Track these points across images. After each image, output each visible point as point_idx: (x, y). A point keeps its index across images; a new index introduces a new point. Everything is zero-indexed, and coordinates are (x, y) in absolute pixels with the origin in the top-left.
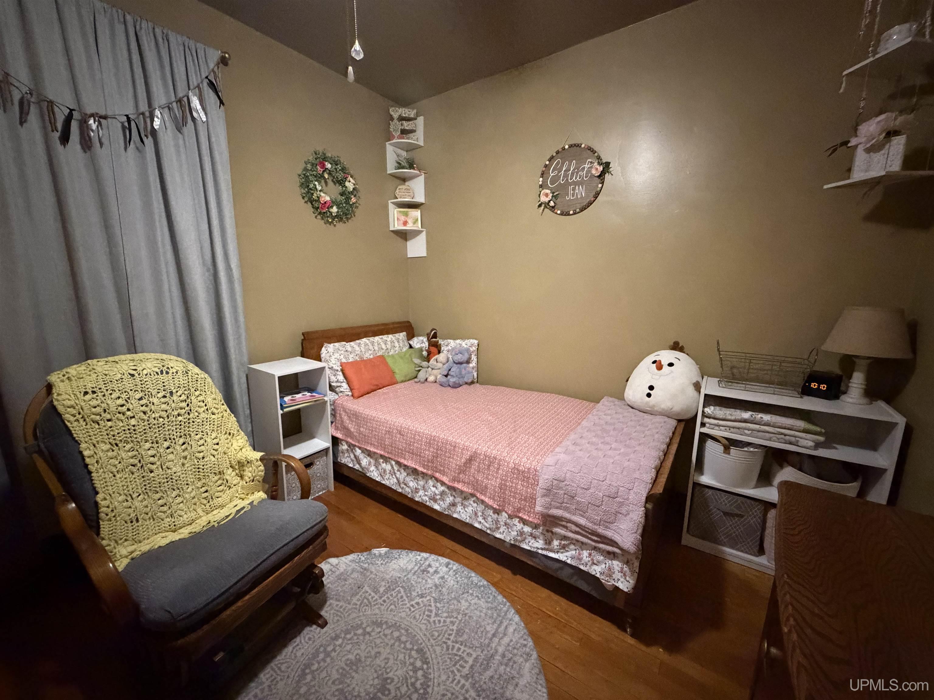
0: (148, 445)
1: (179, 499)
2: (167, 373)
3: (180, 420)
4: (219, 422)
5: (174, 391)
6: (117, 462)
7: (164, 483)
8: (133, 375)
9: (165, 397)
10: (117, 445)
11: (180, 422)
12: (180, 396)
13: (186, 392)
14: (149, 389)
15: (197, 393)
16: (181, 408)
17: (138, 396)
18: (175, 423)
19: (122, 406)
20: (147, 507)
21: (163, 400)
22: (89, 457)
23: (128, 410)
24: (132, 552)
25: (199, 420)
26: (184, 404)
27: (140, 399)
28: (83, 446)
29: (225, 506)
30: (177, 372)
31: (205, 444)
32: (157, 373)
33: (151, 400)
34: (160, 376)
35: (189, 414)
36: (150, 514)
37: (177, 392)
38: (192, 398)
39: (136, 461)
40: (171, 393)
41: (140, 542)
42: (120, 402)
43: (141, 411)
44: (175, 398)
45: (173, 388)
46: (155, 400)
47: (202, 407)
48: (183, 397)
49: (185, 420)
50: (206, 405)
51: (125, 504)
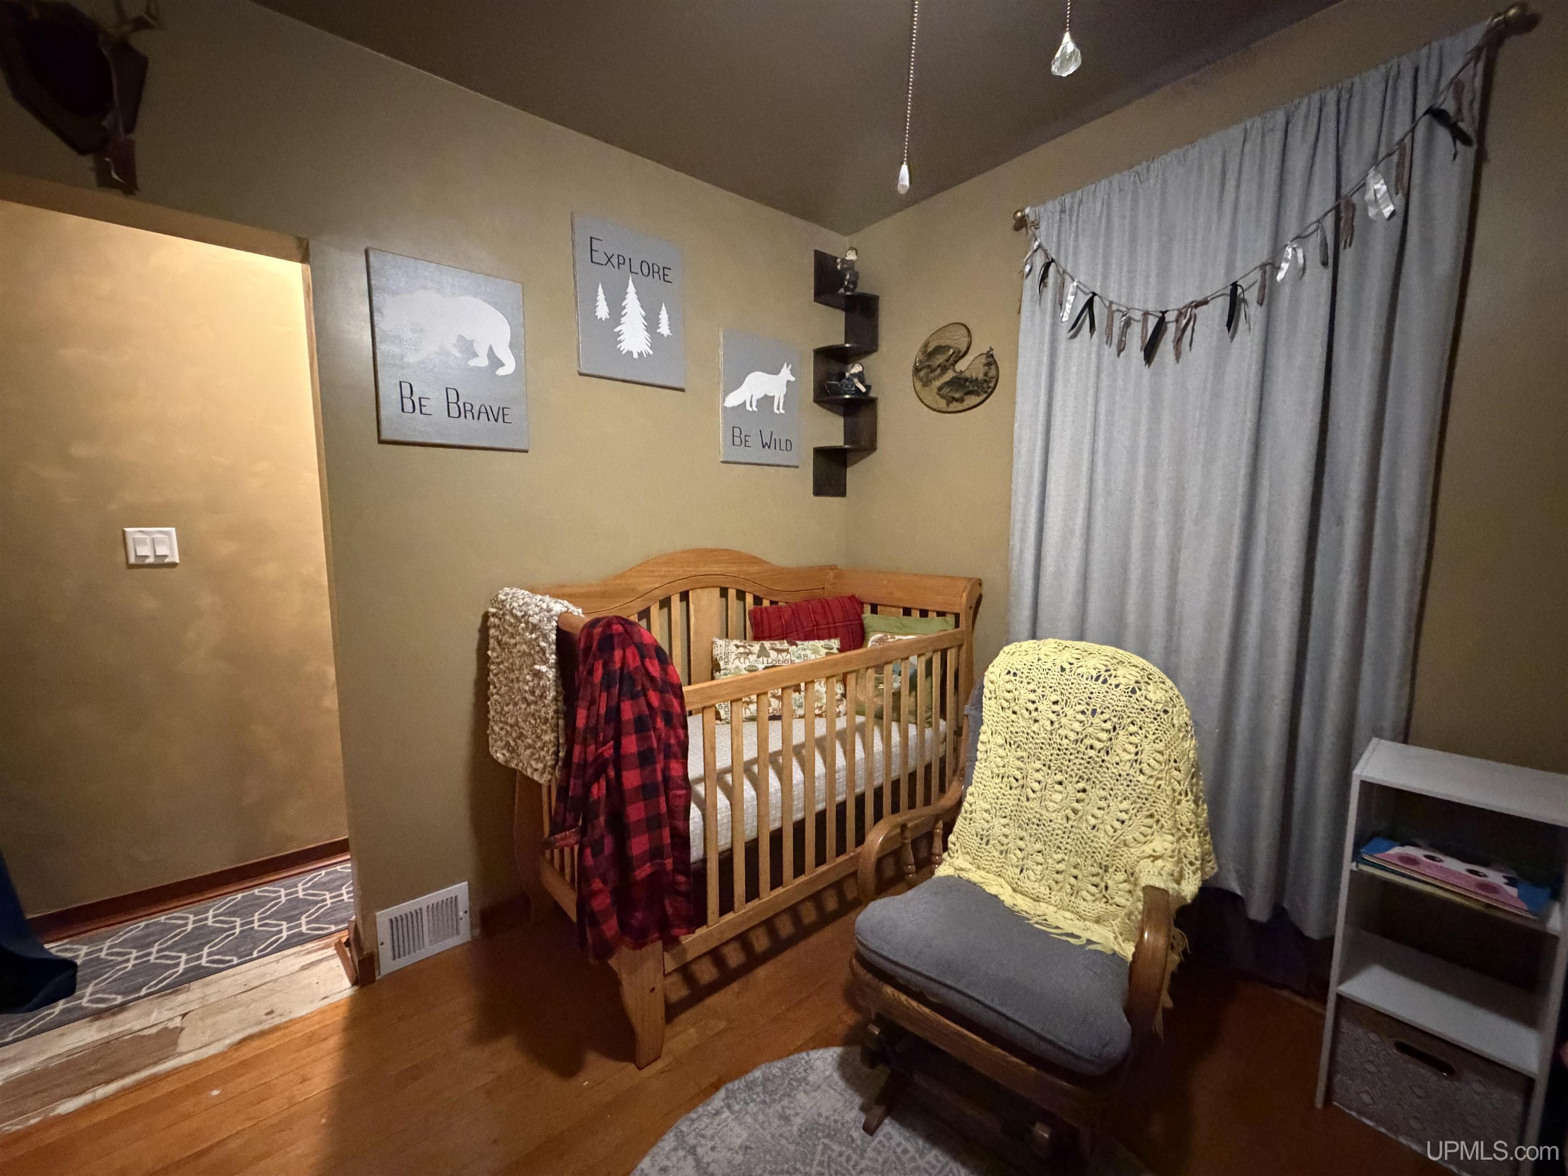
0: (1038, 765)
1: (1040, 858)
2: (1105, 681)
3: (1090, 755)
4: (1145, 792)
5: (1099, 711)
6: (1001, 764)
7: (1033, 823)
8: (1063, 669)
9: (1083, 712)
10: (1010, 744)
11: (1090, 758)
12: (1105, 721)
13: (1115, 720)
14: (1070, 696)
15: (1133, 729)
16: (1099, 740)
17: (1054, 698)
18: (1080, 755)
19: (1033, 702)
20: (1006, 836)
21: (1080, 717)
22: (982, 742)
23: (1036, 709)
24: (962, 869)
25: (1115, 771)
26: (1104, 736)
27: (1055, 703)
28: (984, 728)
29: (1084, 920)
30: (1117, 686)
31: (1106, 811)
32: (1092, 677)
33: (1066, 709)
34: (1091, 683)
35: (1108, 753)
36: (1005, 847)
37: (1102, 713)
38: (1121, 733)
39: (1019, 776)
40: (1094, 712)
41: (978, 868)
42: (1032, 696)
43: (1048, 719)
44: (1097, 720)
45: (1098, 706)
46: (1069, 711)
47: (1129, 753)
48: (1108, 726)
49: (1097, 759)
50: (1137, 754)
51: (986, 815)
